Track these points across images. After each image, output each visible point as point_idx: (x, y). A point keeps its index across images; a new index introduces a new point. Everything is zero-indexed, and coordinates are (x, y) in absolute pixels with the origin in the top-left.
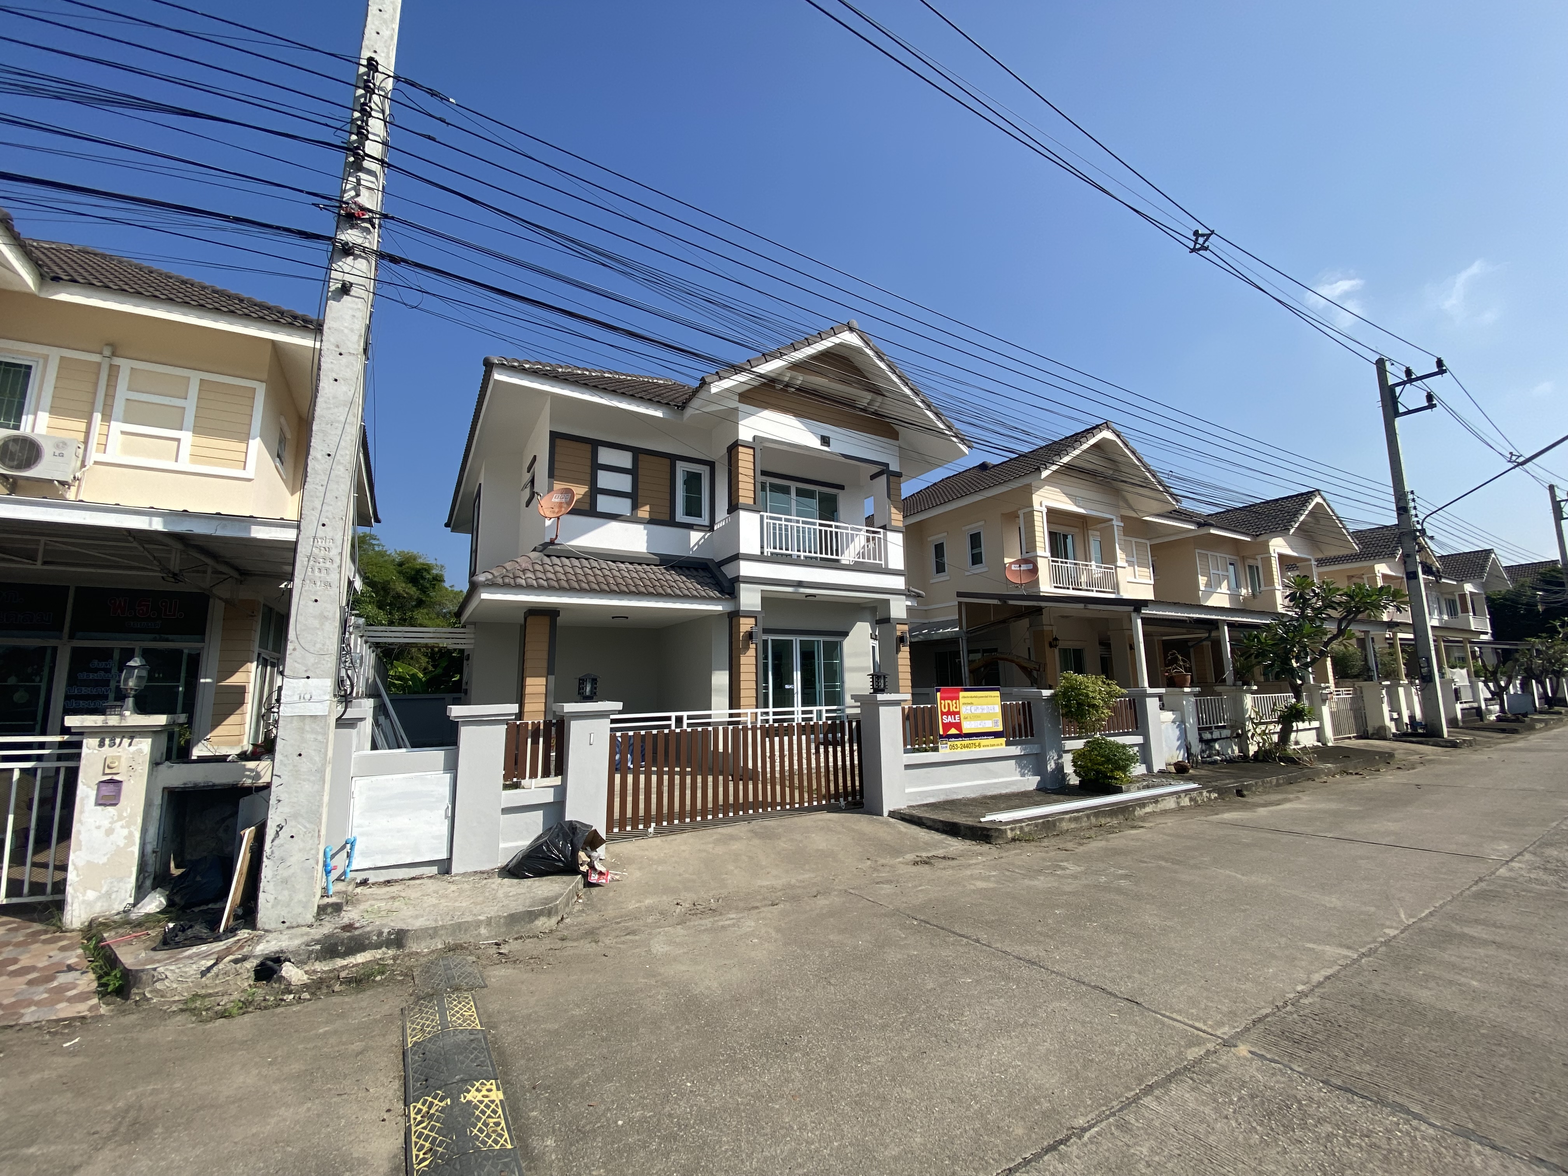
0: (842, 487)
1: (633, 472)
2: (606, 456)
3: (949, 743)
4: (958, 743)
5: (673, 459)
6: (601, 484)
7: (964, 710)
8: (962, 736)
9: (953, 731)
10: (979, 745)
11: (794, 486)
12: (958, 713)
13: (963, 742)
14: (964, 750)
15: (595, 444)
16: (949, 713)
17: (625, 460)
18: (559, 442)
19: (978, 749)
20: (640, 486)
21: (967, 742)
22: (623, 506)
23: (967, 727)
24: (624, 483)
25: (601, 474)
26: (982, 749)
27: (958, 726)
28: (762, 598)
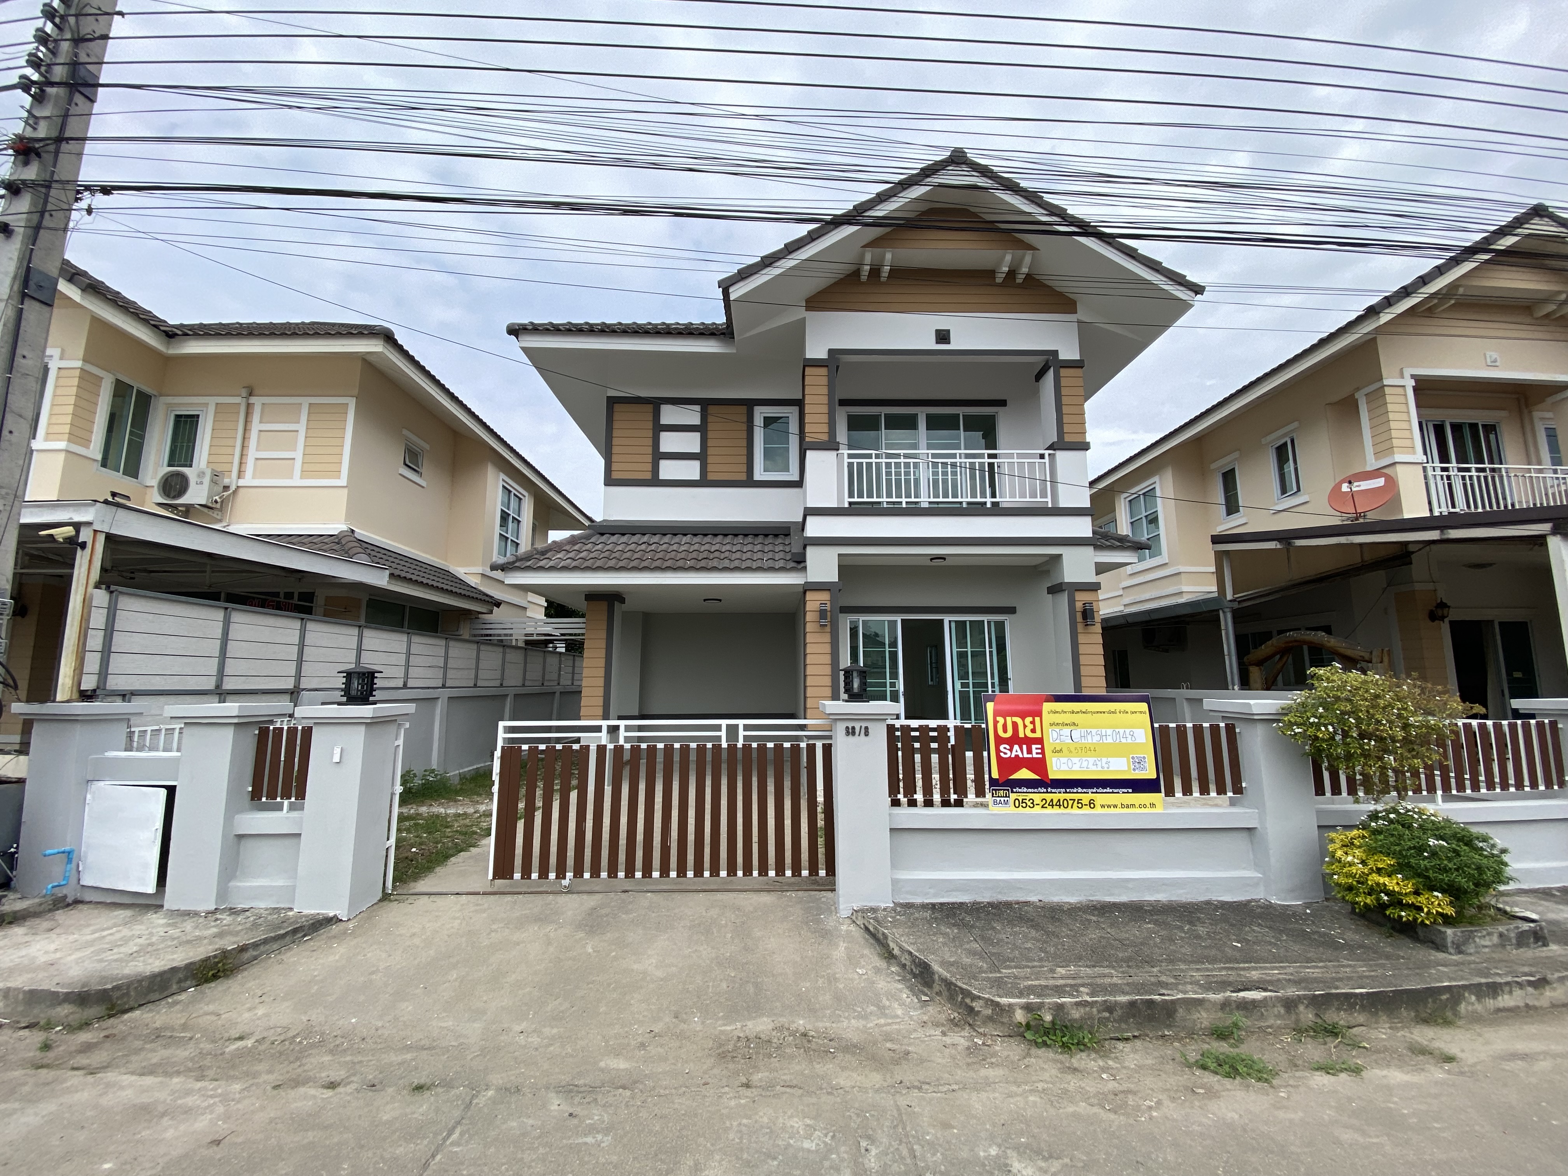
0: (1002, 403)
1: (701, 429)
2: (669, 415)
3: (1013, 796)
4: (1037, 797)
5: (750, 404)
6: (664, 448)
7: (1052, 738)
8: (1045, 783)
9: (1024, 774)
10: (1091, 804)
11: (922, 413)
12: (1040, 741)
13: (1049, 797)
14: (1049, 810)
15: (656, 404)
16: (1015, 740)
17: (692, 416)
18: (617, 407)
19: (1086, 810)
20: (710, 443)
21: (1058, 795)
22: (691, 470)
23: (1057, 769)
24: (691, 443)
25: (664, 436)
26: (1098, 810)
27: (1039, 765)
28: (840, 567)
